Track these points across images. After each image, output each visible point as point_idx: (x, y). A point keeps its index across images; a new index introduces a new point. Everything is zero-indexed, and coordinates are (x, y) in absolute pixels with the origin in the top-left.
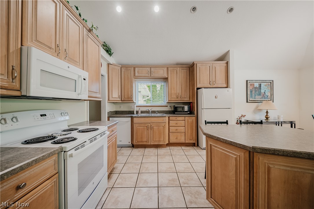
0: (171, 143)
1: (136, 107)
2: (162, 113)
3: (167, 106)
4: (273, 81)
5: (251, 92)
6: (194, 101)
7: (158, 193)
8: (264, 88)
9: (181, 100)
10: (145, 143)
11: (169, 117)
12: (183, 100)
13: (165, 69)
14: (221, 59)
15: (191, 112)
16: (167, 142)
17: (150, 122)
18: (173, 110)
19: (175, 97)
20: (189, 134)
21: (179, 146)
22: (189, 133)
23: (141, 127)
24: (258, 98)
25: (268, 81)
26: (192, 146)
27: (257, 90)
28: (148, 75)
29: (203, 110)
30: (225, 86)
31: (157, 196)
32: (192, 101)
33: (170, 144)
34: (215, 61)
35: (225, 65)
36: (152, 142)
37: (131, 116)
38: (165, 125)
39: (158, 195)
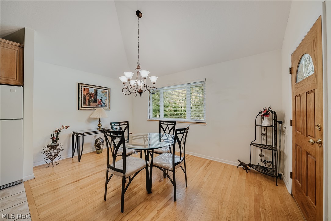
4: (110, 89)
5: (84, 97)
8: (101, 95)
24: (93, 105)
25: (106, 89)
27: (92, 96)
30: (16, 82)
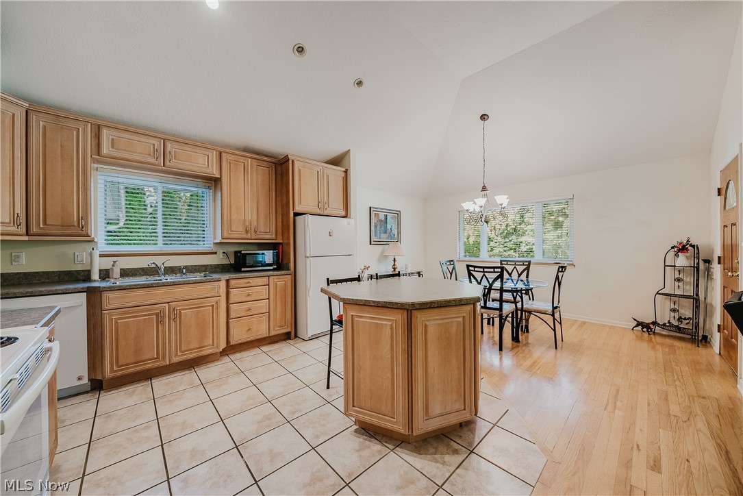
0: (232, 346)
1: (101, 256)
2: (200, 271)
3: (216, 253)
4: (400, 212)
5: (376, 226)
6: (286, 241)
7: (242, 457)
8: (391, 223)
9: (257, 237)
10: (150, 365)
11: (227, 281)
12: (261, 236)
13: (214, 156)
14: (337, 161)
15: (281, 264)
16: (223, 345)
17: (167, 301)
18: (233, 262)
19: (241, 228)
20: (278, 316)
21: (254, 347)
22: (278, 313)
23: (135, 317)
24: (384, 238)
25: (395, 212)
26: (284, 340)
27: (382, 225)
28: (153, 161)
29: (308, 260)
30: (343, 213)
31: (243, 463)
32: (281, 241)
33: (231, 349)
34: (326, 163)
35: (343, 174)
36: (176, 355)
37: (88, 288)
38: (217, 303)
39: (244, 460)
